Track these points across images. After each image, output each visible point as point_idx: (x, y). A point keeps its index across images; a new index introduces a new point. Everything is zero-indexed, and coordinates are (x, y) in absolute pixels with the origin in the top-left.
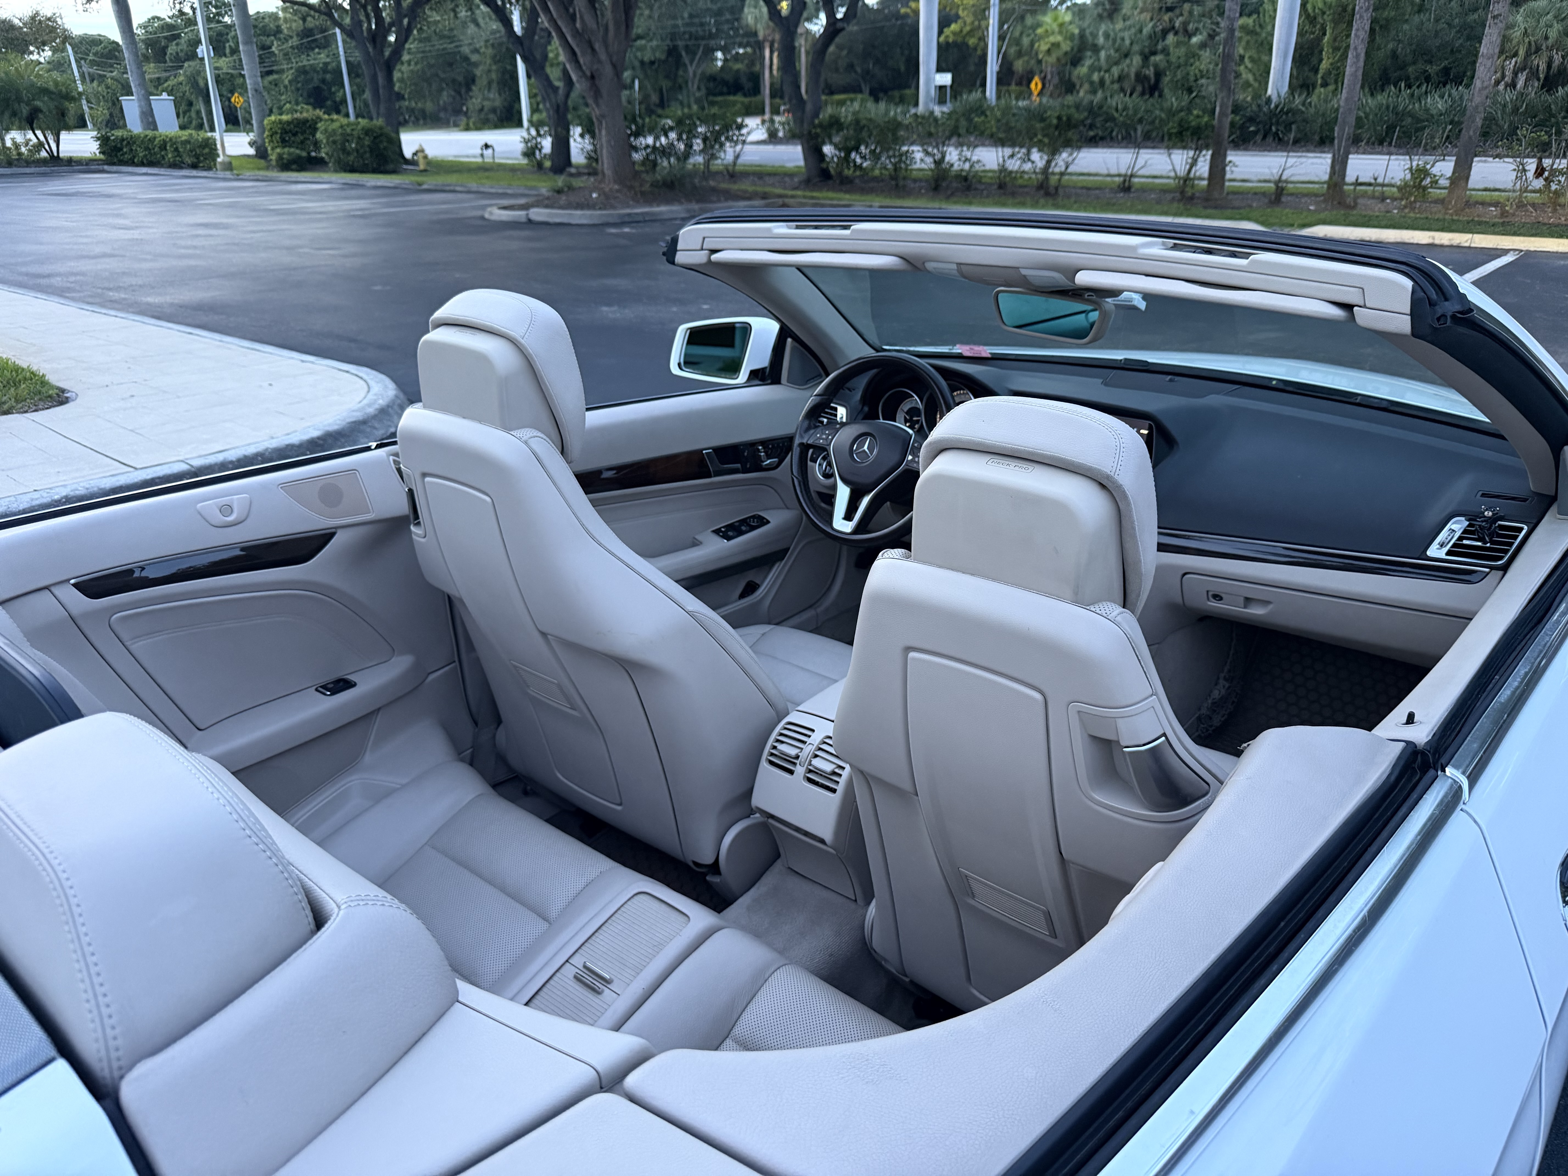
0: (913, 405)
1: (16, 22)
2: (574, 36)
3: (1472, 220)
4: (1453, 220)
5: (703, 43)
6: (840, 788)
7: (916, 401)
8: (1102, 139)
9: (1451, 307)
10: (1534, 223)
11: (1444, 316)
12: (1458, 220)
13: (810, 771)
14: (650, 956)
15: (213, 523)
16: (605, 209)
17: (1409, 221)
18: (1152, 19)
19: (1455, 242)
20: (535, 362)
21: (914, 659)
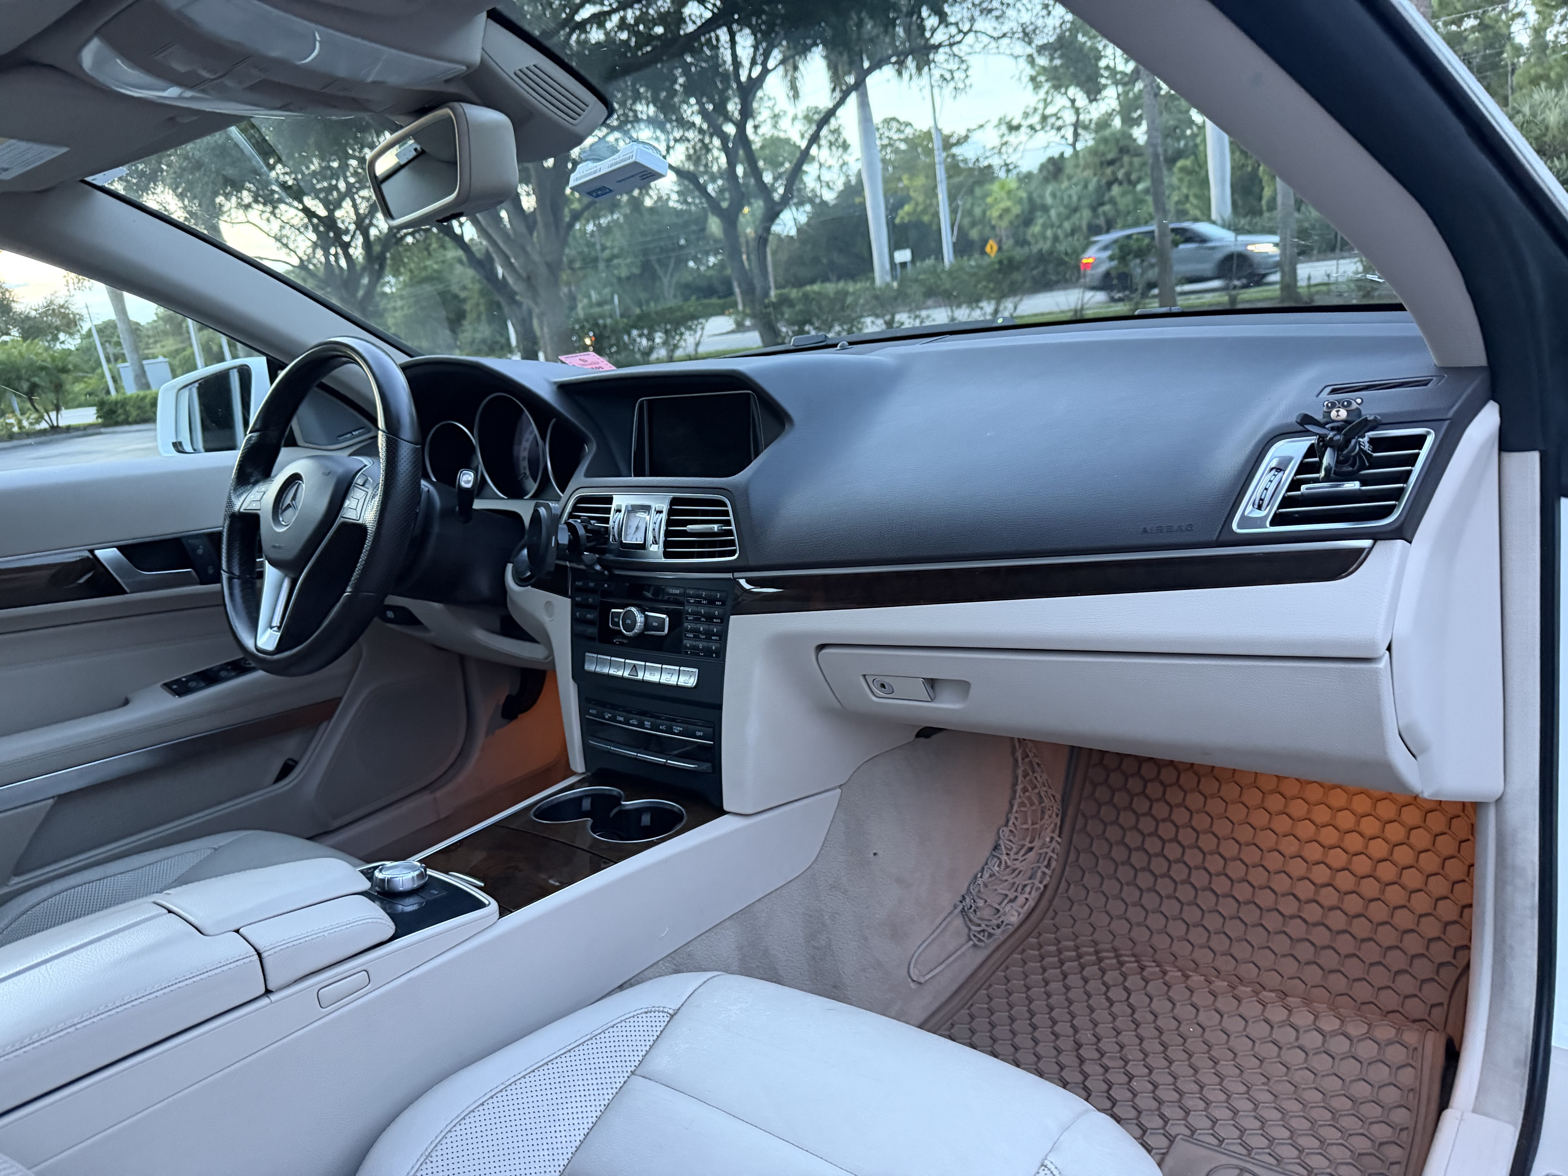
1: (33, 314)
2: (505, 242)
5: (673, 254)
8: (1057, 282)
18: (1095, 175)
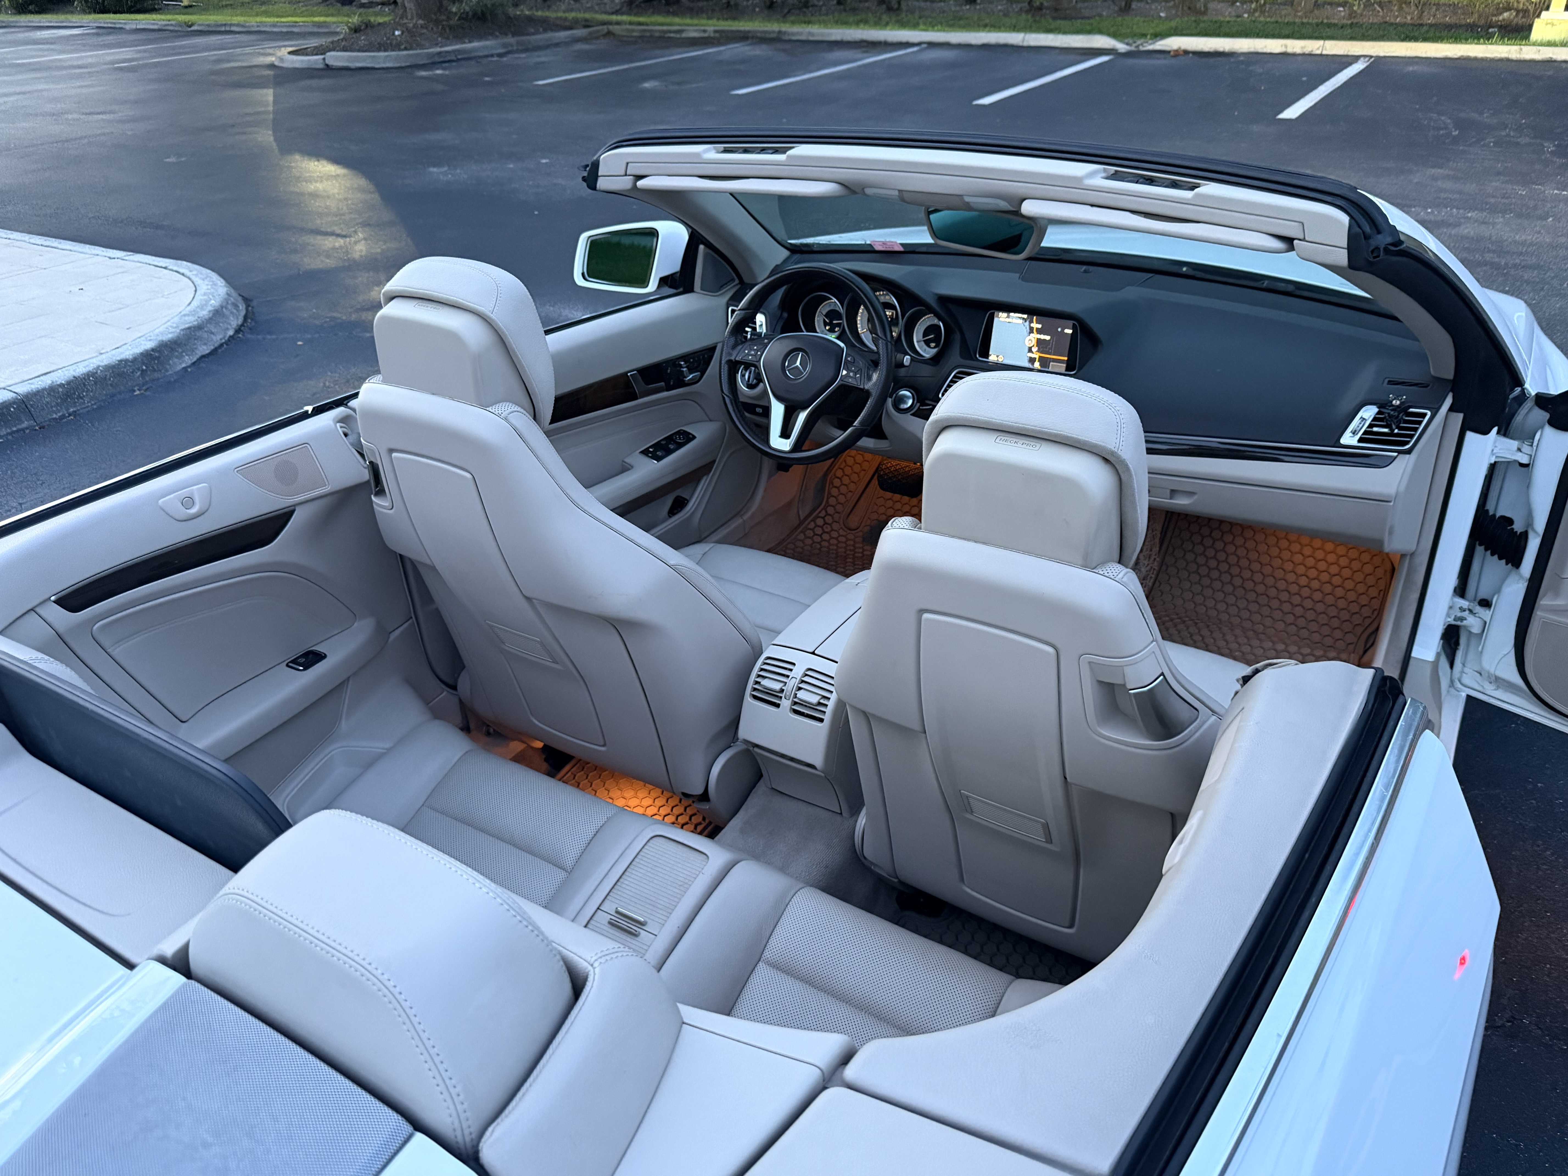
0: (832, 308)
3: (1322, 22)
4: (1303, 23)
6: (827, 718)
7: (834, 302)
9: (1383, 240)
10: (1381, 24)
11: (1377, 248)
12: (1308, 23)
13: (795, 703)
14: (679, 896)
15: (177, 517)
16: (411, 49)
17: (1260, 26)
19: (1307, 50)
20: (506, 335)
21: (927, 620)
